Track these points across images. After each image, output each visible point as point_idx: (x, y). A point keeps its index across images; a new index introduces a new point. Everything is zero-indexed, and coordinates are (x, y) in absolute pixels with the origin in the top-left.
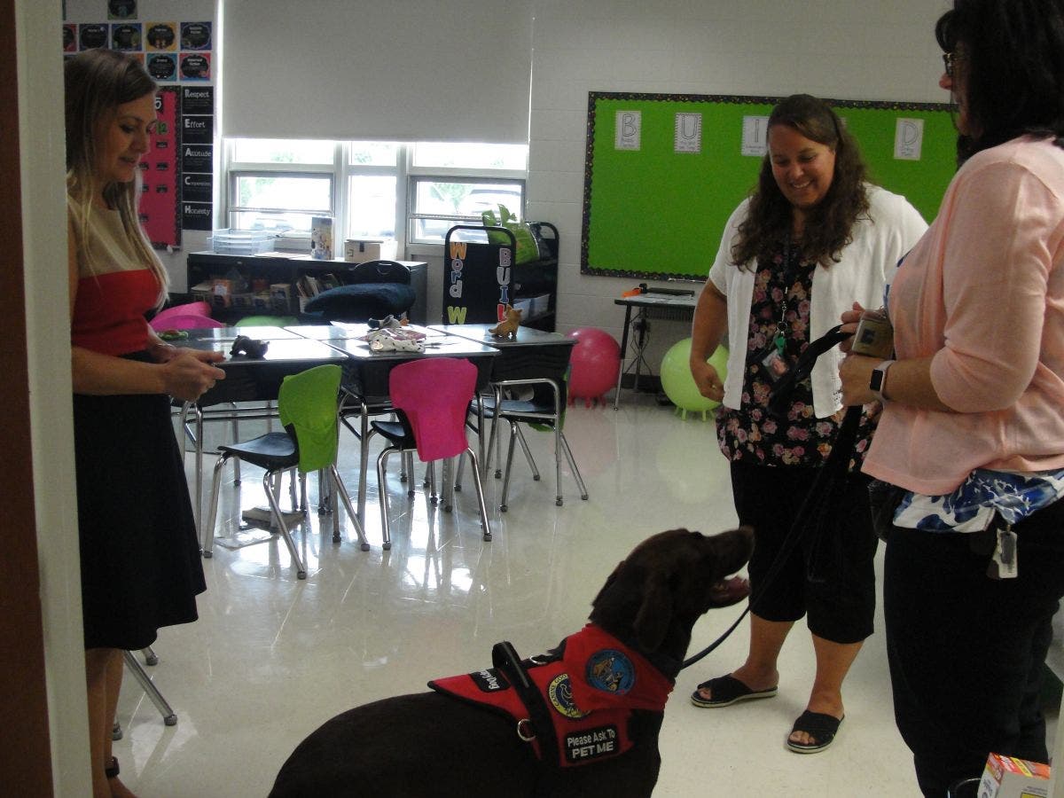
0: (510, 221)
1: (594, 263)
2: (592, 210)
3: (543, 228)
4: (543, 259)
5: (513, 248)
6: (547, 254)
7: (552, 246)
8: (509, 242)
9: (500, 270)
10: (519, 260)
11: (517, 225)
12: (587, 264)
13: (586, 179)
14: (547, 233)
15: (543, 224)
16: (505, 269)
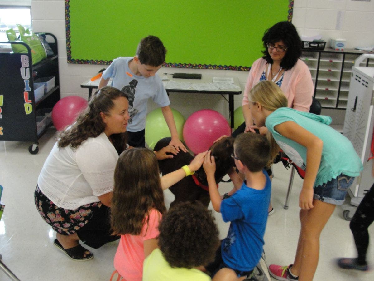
0: (26, 35)
1: (74, 56)
2: (71, 24)
3: (47, 36)
4: (49, 56)
5: (29, 55)
6: (52, 53)
7: (54, 47)
8: (26, 51)
9: (22, 70)
10: (34, 62)
11: (30, 37)
12: (71, 57)
13: (66, 5)
14: (50, 39)
15: (47, 34)
16: (26, 68)
